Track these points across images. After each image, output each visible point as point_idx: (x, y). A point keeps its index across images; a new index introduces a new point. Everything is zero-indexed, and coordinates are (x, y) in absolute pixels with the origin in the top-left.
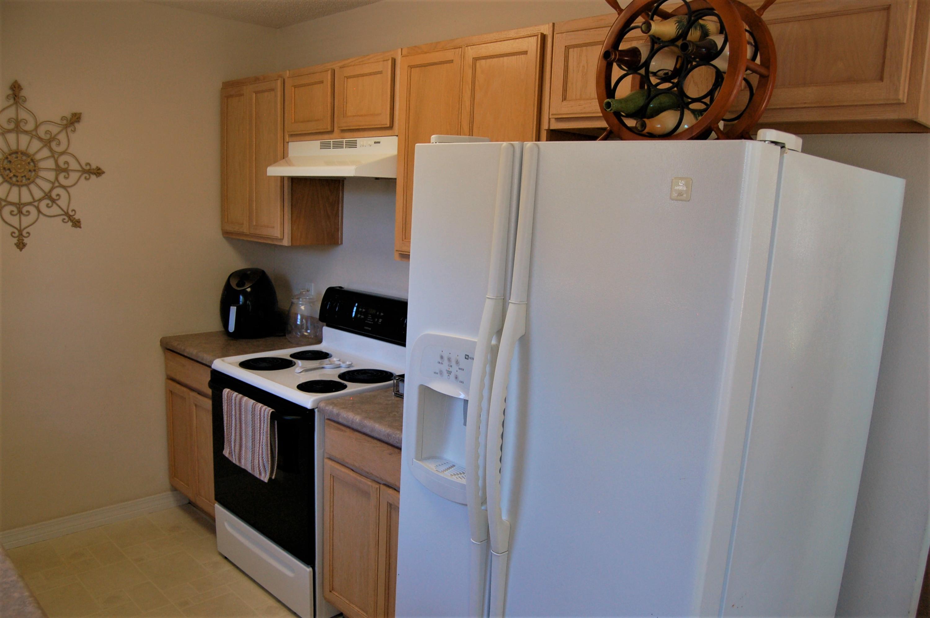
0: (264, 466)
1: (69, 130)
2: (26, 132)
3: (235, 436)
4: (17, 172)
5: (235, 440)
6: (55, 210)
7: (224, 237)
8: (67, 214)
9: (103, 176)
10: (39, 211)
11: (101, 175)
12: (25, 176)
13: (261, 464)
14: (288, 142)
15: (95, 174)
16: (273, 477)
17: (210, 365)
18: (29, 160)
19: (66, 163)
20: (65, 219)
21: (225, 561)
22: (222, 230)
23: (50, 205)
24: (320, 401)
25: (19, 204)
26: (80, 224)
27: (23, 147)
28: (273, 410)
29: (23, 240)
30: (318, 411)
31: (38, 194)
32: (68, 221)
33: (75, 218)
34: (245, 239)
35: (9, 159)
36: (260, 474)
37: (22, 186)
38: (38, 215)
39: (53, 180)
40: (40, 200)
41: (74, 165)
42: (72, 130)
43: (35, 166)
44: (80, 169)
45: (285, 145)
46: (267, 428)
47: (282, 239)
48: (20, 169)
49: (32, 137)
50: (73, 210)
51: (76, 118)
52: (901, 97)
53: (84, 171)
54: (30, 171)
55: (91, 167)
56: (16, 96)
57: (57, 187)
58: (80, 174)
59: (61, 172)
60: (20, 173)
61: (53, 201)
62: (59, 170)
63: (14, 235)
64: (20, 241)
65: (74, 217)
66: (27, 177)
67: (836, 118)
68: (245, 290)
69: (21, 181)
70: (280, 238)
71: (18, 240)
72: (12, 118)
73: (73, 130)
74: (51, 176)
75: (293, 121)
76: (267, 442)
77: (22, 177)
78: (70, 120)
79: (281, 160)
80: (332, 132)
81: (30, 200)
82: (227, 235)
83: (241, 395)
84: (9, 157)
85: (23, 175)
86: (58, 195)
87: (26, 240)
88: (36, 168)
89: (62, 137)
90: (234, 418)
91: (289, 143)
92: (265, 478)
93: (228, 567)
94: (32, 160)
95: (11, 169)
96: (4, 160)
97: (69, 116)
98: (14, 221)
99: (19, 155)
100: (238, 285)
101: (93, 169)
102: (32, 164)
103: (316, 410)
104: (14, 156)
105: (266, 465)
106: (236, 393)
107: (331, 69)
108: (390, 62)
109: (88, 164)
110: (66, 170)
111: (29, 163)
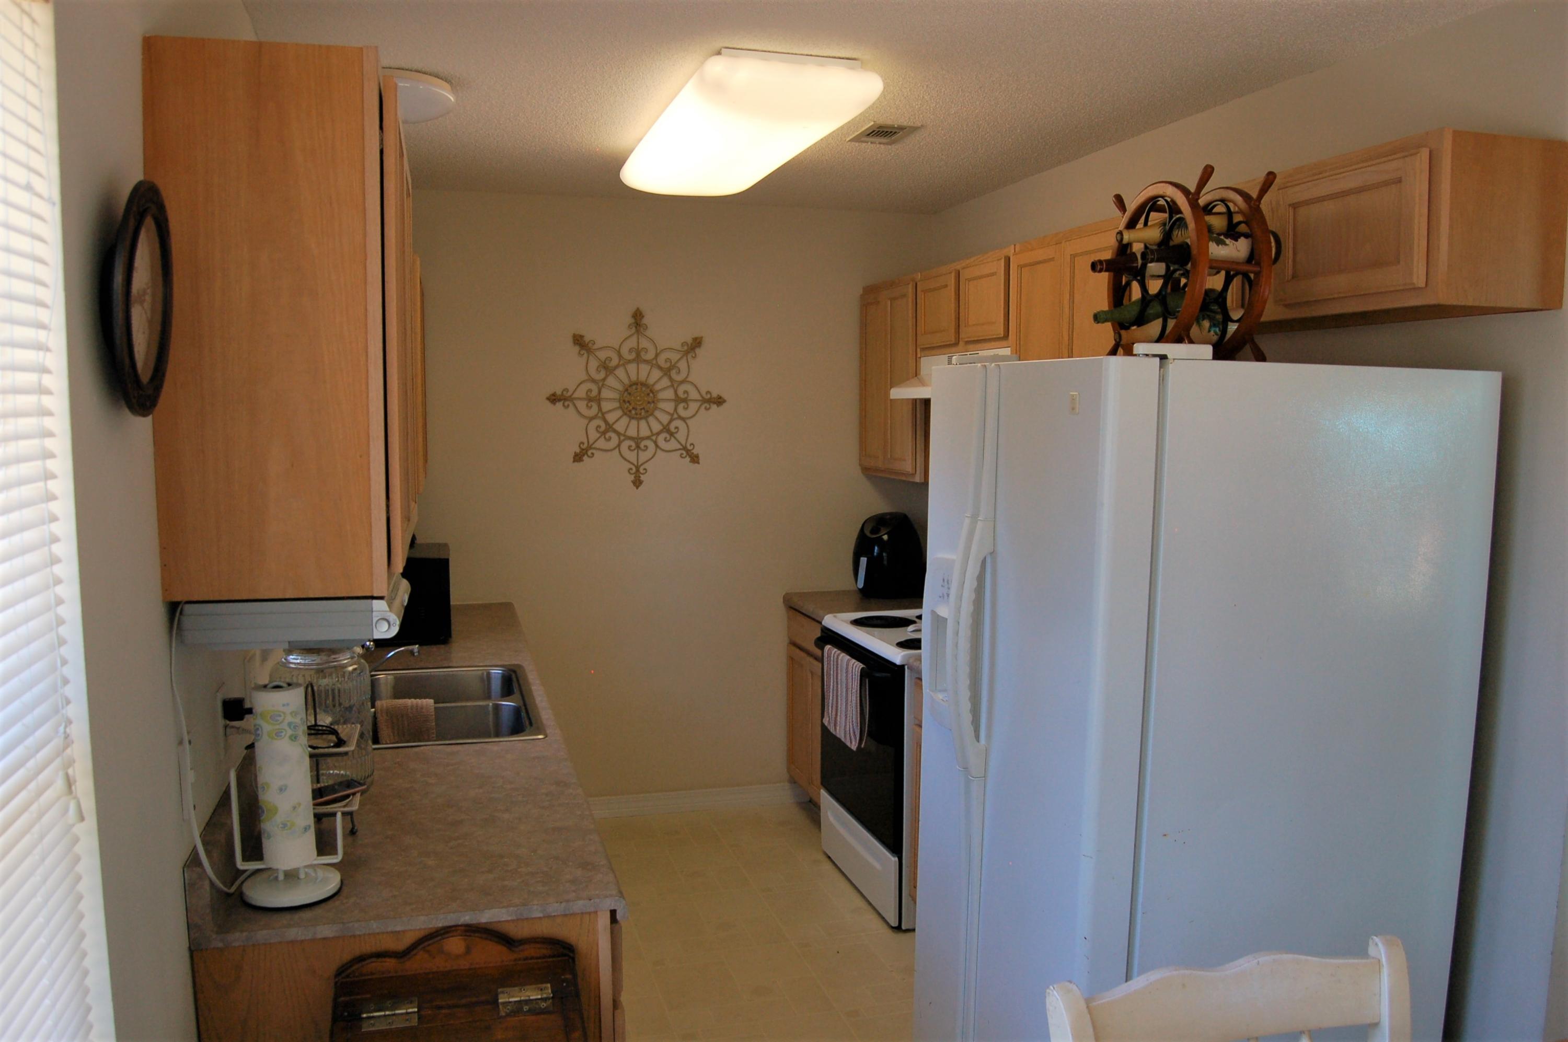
0: (854, 733)
1: (689, 356)
2: (646, 362)
3: (833, 699)
4: (637, 404)
5: (832, 704)
6: (673, 444)
7: (863, 473)
8: (685, 448)
9: (725, 405)
10: (657, 446)
11: (722, 404)
12: (644, 408)
13: (851, 730)
14: (920, 358)
15: (714, 403)
16: (863, 746)
17: (821, 621)
18: (648, 391)
19: (686, 392)
20: (682, 454)
21: (827, 859)
22: (860, 465)
23: (668, 439)
24: (910, 656)
25: (637, 439)
26: (699, 460)
27: (643, 377)
28: (864, 666)
29: (640, 477)
30: (908, 668)
31: (656, 427)
32: (686, 457)
33: (693, 453)
34: (880, 475)
35: (629, 391)
36: (851, 743)
37: (641, 419)
38: (656, 450)
39: (672, 412)
40: (658, 434)
41: (694, 395)
42: (692, 357)
43: (654, 397)
44: (700, 398)
45: (917, 360)
46: (857, 686)
47: (913, 475)
48: (639, 401)
49: (652, 366)
50: (692, 444)
51: (697, 343)
52: (1415, 281)
53: (704, 401)
54: (649, 403)
55: (711, 396)
56: (637, 324)
57: (676, 419)
58: (699, 404)
59: (681, 403)
60: (639, 405)
61: (672, 434)
62: (678, 400)
63: (631, 471)
64: (637, 478)
65: (692, 451)
66: (646, 409)
67: (1371, 307)
68: (880, 538)
69: (640, 414)
70: (911, 473)
71: (635, 477)
72: (634, 348)
73: (694, 356)
74: (669, 407)
75: (923, 332)
76: (857, 703)
77: (641, 409)
78: (691, 345)
79: (913, 377)
80: (956, 344)
81: (648, 433)
82: (867, 471)
83: (839, 652)
84: (629, 389)
85: (642, 407)
86: (677, 428)
87: (642, 477)
88: (655, 399)
89: (683, 365)
90: (832, 676)
91: (922, 358)
92: (854, 747)
93: (828, 866)
94: (651, 391)
95: (631, 402)
96: (625, 392)
97: (690, 341)
98: (632, 456)
99: (639, 387)
100: (872, 532)
101: (714, 398)
102: (651, 395)
103: (906, 667)
104: (634, 387)
105: (856, 730)
106: (836, 650)
107: (955, 269)
108: (1002, 263)
109: (708, 392)
110: (685, 400)
111: (648, 394)
